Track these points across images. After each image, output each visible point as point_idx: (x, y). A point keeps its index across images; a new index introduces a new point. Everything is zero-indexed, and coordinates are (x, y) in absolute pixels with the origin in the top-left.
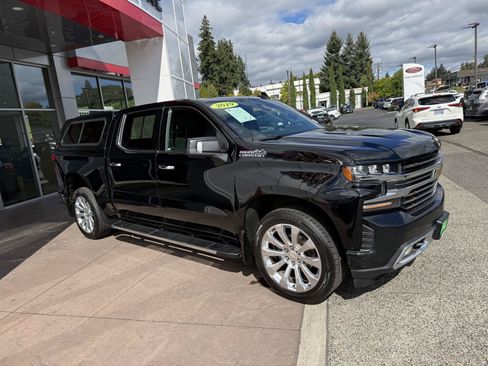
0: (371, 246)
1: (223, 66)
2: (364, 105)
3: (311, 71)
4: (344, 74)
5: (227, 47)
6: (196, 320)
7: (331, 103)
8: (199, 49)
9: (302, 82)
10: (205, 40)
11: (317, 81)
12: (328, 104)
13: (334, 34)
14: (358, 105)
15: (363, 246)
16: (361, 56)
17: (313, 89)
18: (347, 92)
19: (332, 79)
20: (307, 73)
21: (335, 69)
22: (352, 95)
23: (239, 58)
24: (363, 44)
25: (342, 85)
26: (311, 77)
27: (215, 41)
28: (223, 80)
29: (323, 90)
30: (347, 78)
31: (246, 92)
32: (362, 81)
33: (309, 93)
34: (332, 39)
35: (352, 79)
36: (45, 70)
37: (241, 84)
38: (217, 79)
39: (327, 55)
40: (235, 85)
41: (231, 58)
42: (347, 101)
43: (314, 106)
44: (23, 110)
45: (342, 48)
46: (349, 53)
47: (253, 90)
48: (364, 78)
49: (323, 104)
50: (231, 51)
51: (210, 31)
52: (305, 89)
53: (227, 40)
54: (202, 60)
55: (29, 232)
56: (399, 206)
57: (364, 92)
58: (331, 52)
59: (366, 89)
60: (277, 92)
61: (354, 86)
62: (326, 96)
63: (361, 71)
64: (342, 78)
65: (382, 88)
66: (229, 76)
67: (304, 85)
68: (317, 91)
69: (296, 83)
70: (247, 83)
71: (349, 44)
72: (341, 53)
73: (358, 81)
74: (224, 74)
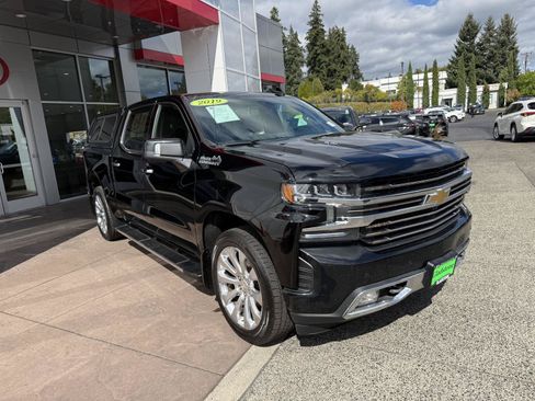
0: (309, 285)
1: (332, 57)
2: (501, 105)
3: (435, 63)
4: (477, 66)
5: (339, 36)
6: (128, 345)
7: (458, 101)
8: (307, 38)
9: (422, 76)
10: (314, 28)
11: (443, 75)
12: (454, 102)
13: (470, 17)
14: (493, 105)
15: (300, 284)
16: (503, 44)
17: (436, 84)
18: (480, 89)
19: (461, 72)
20: (431, 66)
21: (467, 60)
22: (486, 92)
23: (353, 48)
24: (508, 28)
25: (475, 79)
26: (435, 70)
27: (326, 29)
28: (331, 73)
29: (450, 85)
30: (481, 71)
31: (356, 87)
32: (501, 76)
33: (431, 89)
34: (467, 23)
35: (490, 72)
36: (111, 63)
37: (352, 77)
38: (325, 72)
39: (459, 43)
40: (345, 79)
41: (342, 48)
42: (479, 100)
43: (435, 104)
44: (85, 103)
45: (479, 35)
46: (488, 41)
47: (364, 84)
48: (504, 72)
49: (448, 102)
50: (343, 40)
51: (321, 17)
52: (426, 84)
53: (340, 27)
54: (310, 51)
55: (62, 227)
56: (358, 238)
57: (501, 90)
58: (464, 39)
59: (506, 85)
60: (393, 87)
61: (490, 81)
62: (452, 93)
63: (502, 63)
64: (475, 71)
65: (528, 84)
66: (339, 69)
67: (426, 79)
68: (442, 87)
69: (415, 77)
70: (359, 76)
71: (488, 29)
72: (477, 40)
73: (497, 76)
74: (333, 66)
